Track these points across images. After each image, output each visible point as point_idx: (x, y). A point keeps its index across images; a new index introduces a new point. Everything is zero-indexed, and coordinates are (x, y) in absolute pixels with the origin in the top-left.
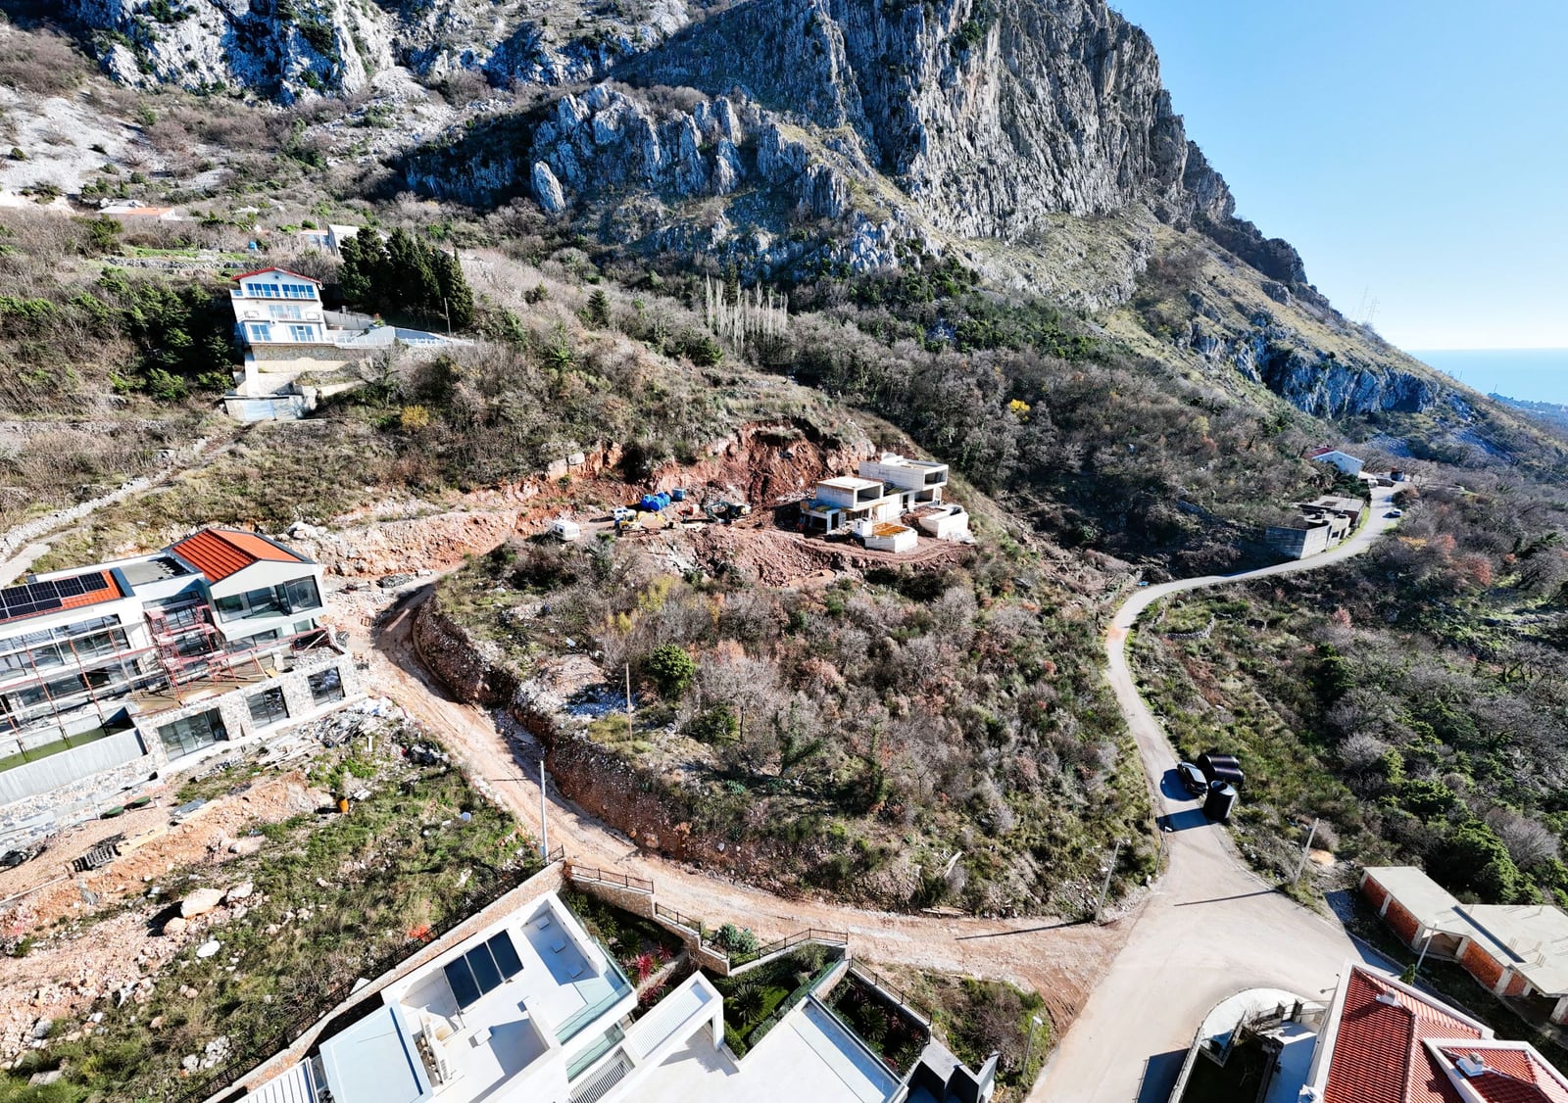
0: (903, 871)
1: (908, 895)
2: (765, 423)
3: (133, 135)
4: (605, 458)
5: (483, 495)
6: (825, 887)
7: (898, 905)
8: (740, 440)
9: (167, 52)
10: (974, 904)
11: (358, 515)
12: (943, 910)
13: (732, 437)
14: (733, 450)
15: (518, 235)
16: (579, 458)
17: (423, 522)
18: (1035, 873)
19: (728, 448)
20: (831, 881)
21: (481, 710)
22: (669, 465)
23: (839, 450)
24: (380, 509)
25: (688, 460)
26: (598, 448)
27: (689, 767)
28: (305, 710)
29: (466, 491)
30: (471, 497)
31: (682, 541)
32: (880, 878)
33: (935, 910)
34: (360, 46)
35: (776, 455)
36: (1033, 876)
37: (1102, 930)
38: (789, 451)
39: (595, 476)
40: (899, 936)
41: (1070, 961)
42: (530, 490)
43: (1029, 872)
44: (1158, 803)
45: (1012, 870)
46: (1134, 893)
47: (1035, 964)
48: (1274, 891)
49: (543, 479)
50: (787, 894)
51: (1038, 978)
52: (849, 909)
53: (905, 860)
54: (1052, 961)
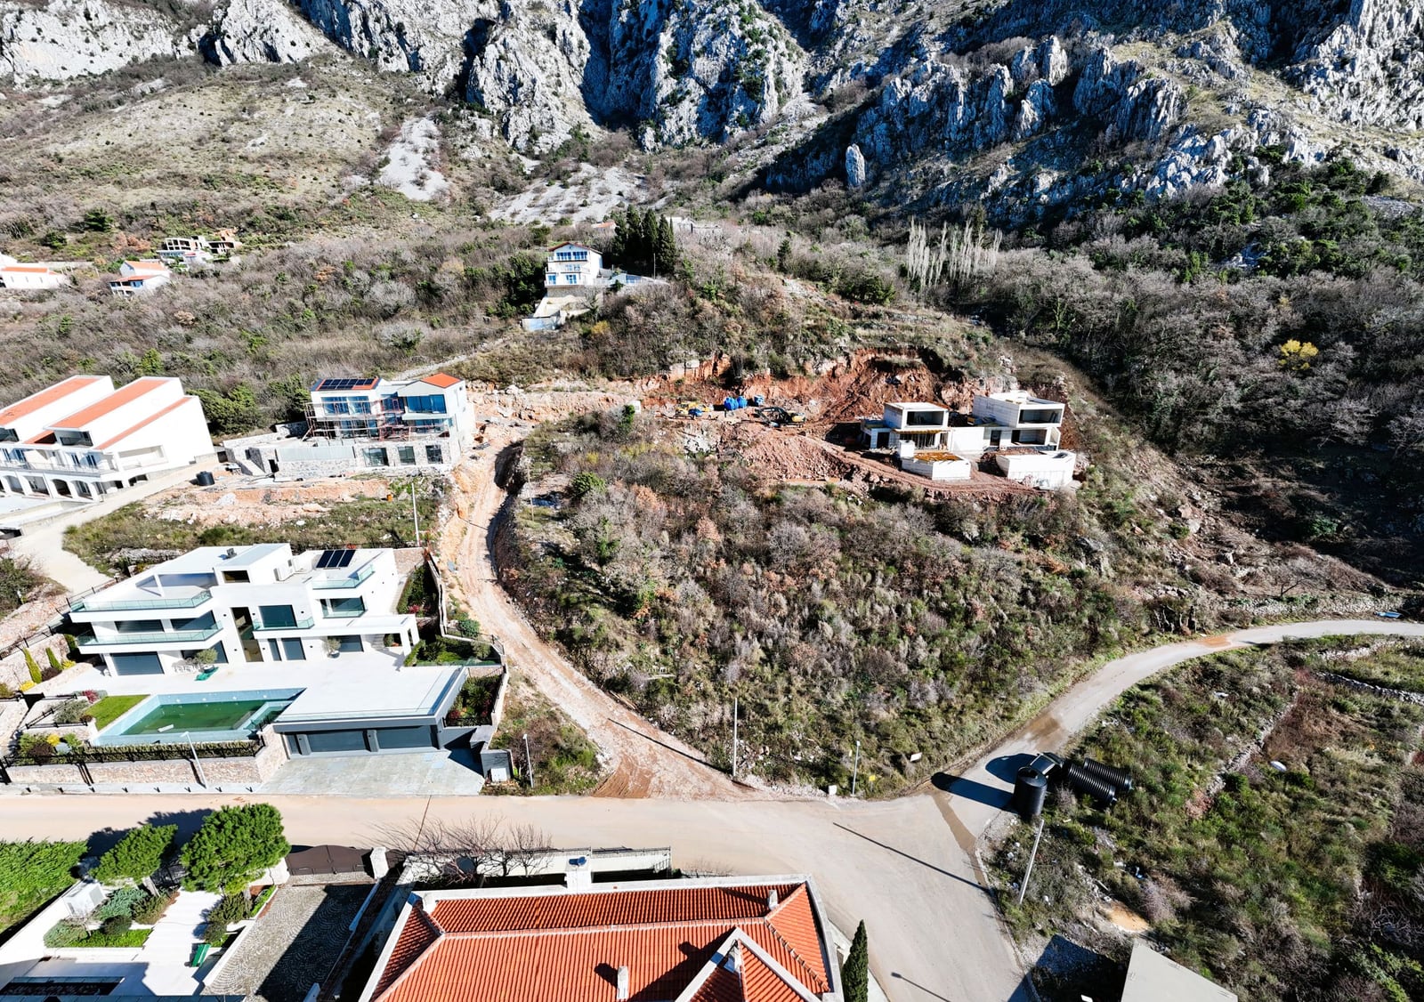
0: (614, 663)
1: (607, 676)
2: (886, 350)
3: (638, 182)
4: (715, 366)
5: (620, 383)
6: (564, 644)
7: (598, 680)
8: (849, 364)
9: (671, 125)
10: (647, 709)
11: (543, 385)
12: (623, 699)
13: (842, 360)
14: (839, 371)
15: (818, 210)
16: (695, 363)
17: (574, 395)
18: (721, 720)
19: (834, 369)
20: (570, 644)
21: (505, 494)
22: (761, 378)
23: (961, 382)
24: (558, 384)
25: (781, 374)
26: (712, 357)
27: (548, 545)
28: (422, 463)
29: (611, 379)
30: (613, 384)
32: (598, 657)
33: (619, 696)
34: (779, 84)
35: (883, 380)
36: (716, 721)
37: (728, 784)
38: (898, 377)
39: (703, 381)
40: (576, 692)
41: (669, 777)
42: (653, 385)
43: (716, 716)
44: (967, 766)
45: (701, 707)
46: (803, 788)
47: (641, 760)
48: (986, 890)
49: (665, 378)
50: (543, 637)
51: (630, 766)
52: (568, 665)
53: (624, 655)
54: (656, 768)
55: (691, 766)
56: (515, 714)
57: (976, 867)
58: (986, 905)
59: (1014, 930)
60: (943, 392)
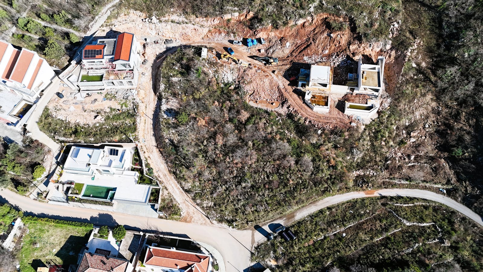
0: (187, 185)
1: (185, 188)
4: (246, 16)
5: (201, 19)
8: (312, 21)
10: (194, 199)
11: (167, 18)
13: (309, 18)
14: (307, 24)
16: (237, 14)
18: (211, 206)
19: (304, 23)
20: (177, 176)
21: (157, 98)
24: (173, 18)
25: (276, 27)
26: (245, 12)
27: (170, 140)
28: (127, 85)
29: (197, 17)
30: (198, 19)
31: (236, 70)
32: (183, 183)
33: (188, 194)
35: (325, 34)
36: (209, 206)
37: (209, 221)
38: (332, 35)
39: (240, 22)
40: (177, 191)
41: (196, 218)
42: (217, 22)
43: (209, 205)
44: (265, 224)
45: (207, 202)
46: (225, 225)
47: (191, 213)
48: (251, 252)
49: (222, 18)
50: (170, 171)
51: (188, 214)
52: (176, 182)
53: (190, 184)
54: (194, 216)
55: (202, 216)
56: (163, 200)
57: (252, 248)
58: (250, 255)
59: (252, 260)
60: (351, 46)
